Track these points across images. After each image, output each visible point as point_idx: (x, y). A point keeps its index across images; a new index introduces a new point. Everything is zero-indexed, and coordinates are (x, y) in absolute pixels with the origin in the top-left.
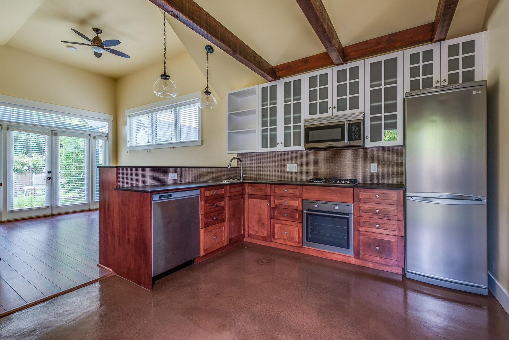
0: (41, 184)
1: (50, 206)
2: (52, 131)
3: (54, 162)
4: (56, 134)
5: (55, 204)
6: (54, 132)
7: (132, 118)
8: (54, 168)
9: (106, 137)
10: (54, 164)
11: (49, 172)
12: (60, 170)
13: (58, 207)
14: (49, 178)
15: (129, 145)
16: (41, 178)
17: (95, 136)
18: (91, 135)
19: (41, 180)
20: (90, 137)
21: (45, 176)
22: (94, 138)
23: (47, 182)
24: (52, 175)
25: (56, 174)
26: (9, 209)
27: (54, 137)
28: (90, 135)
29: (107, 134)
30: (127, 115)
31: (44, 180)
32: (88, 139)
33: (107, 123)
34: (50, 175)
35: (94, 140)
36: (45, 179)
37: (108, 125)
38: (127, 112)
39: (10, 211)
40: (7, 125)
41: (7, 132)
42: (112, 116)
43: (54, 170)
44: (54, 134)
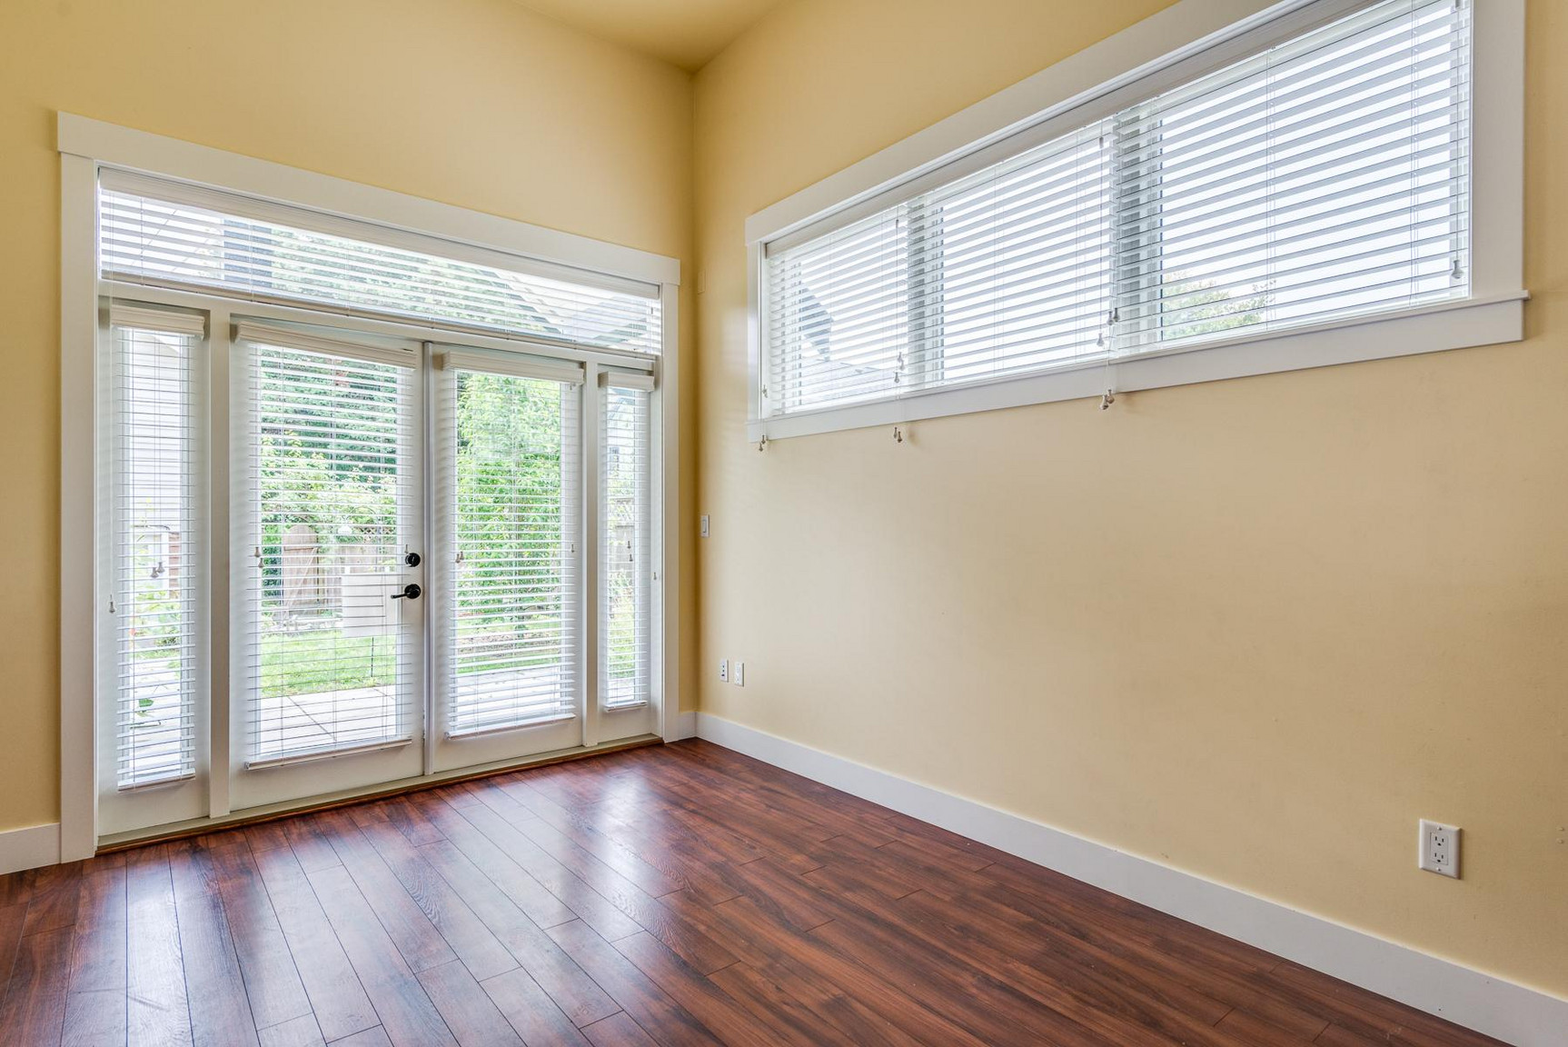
0: (379, 621)
1: (417, 737)
2: (424, 343)
3: (433, 507)
4: (439, 362)
5: (439, 723)
6: (431, 349)
7: (777, 263)
8: (433, 538)
9: (650, 373)
10: (433, 518)
11: (413, 560)
12: (458, 550)
13: (448, 742)
14: (412, 592)
15: (767, 407)
16: (376, 591)
17: (603, 370)
18: (588, 366)
19: (377, 601)
20: (585, 376)
21: (395, 580)
22: (602, 380)
23: (403, 612)
24: (425, 576)
25: (442, 568)
26: (239, 755)
27: (433, 375)
28: (582, 365)
29: (657, 357)
30: (753, 243)
31: (389, 599)
32: (574, 388)
33: (656, 304)
34: (413, 574)
35: (600, 392)
36: (394, 597)
37: (659, 314)
38: (756, 229)
39: (246, 766)
40: (232, 315)
41: (232, 350)
42: (679, 261)
43: (434, 547)
44: (430, 361)
